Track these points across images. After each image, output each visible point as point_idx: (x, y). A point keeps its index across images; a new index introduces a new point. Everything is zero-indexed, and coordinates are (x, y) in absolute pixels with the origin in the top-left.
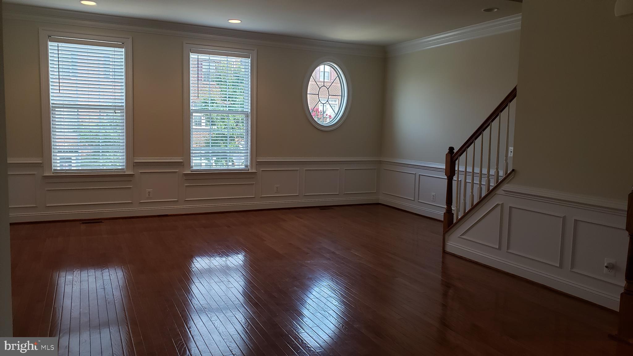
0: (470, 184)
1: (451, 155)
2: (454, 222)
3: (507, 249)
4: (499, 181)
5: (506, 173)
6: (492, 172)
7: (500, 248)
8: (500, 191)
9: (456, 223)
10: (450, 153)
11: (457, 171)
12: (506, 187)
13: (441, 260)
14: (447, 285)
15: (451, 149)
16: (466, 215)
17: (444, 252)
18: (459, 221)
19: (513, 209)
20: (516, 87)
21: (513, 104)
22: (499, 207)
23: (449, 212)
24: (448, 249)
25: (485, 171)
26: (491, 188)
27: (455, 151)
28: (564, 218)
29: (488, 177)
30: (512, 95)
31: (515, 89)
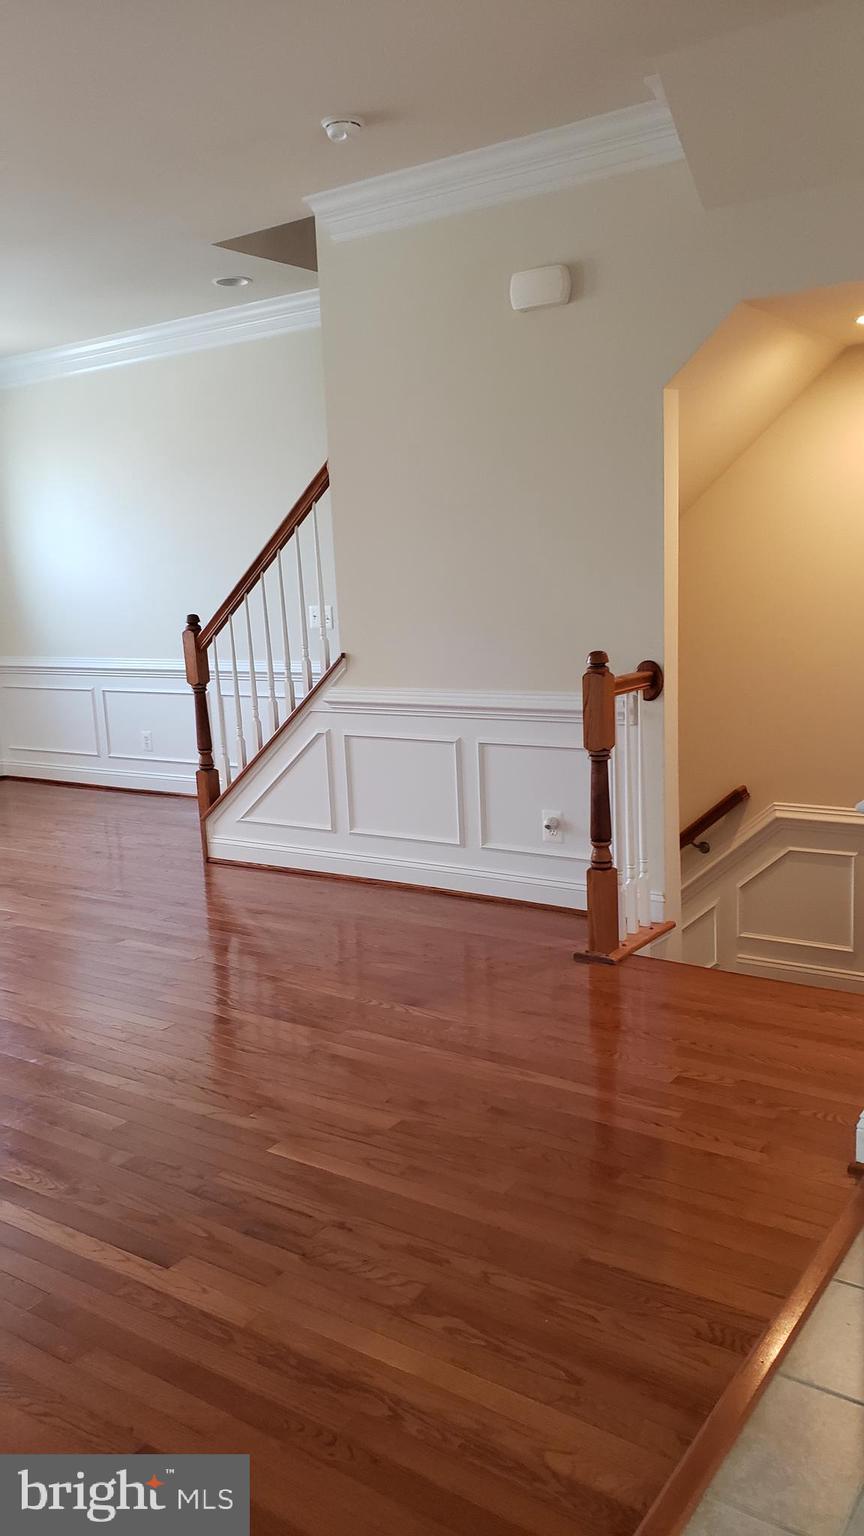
0: (250, 701)
1: (196, 636)
2: (222, 792)
3: (351, 828)
4: (314, 685)
5: (328, 665)
6: (297, 666)
7: (334, 830)
8: (319, 705)
9: (228, 792)
10: (193, 631)
11: (213, 672)
12: (330, 693)
13: (203, 879)
14: (222, 927)
15: (193, 620)
16: (248, 769)
17: (208, 860)
18: (232, 787)
19: (354, 740)
20: (326, 464)
21: (323, 506)
22: (323, 741)
23: (207, 768)
24: (217, 853)
25: (279, 666)
26: (298, 704)
27: (203, 624)
28: (459, 743)
29: (289, 678)
30: (320, 484)
31: (324, 469)
